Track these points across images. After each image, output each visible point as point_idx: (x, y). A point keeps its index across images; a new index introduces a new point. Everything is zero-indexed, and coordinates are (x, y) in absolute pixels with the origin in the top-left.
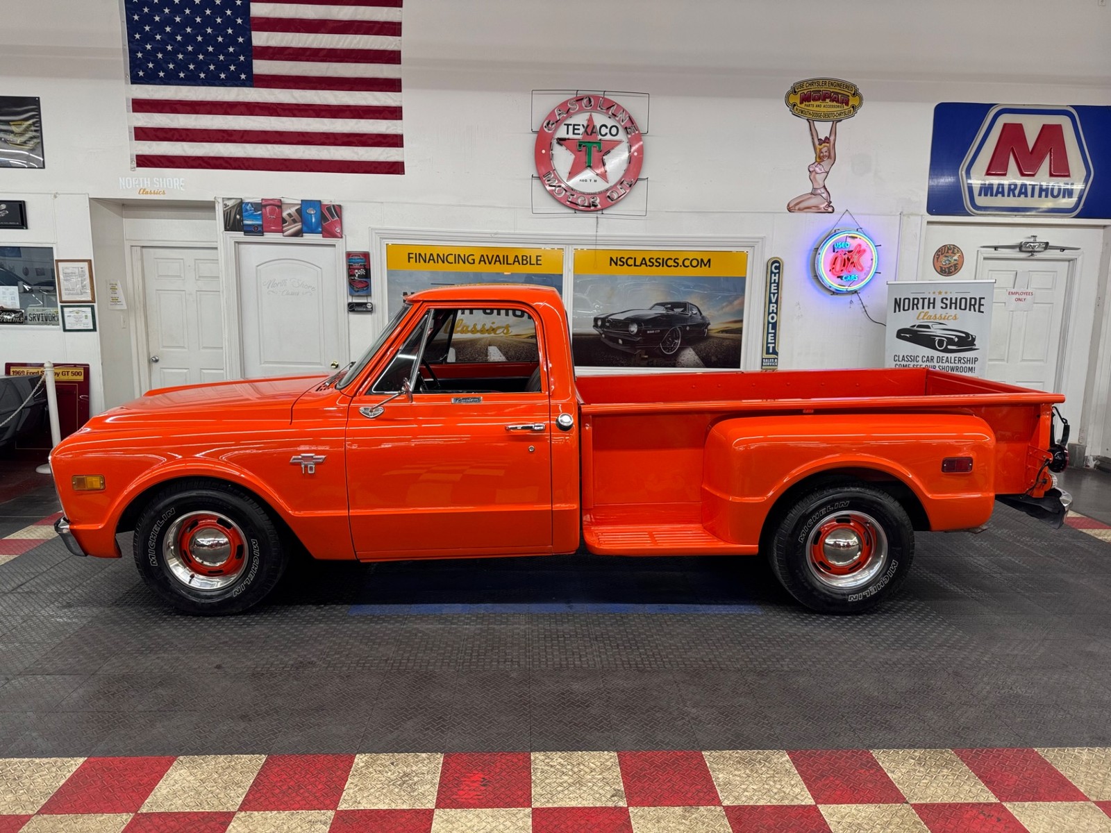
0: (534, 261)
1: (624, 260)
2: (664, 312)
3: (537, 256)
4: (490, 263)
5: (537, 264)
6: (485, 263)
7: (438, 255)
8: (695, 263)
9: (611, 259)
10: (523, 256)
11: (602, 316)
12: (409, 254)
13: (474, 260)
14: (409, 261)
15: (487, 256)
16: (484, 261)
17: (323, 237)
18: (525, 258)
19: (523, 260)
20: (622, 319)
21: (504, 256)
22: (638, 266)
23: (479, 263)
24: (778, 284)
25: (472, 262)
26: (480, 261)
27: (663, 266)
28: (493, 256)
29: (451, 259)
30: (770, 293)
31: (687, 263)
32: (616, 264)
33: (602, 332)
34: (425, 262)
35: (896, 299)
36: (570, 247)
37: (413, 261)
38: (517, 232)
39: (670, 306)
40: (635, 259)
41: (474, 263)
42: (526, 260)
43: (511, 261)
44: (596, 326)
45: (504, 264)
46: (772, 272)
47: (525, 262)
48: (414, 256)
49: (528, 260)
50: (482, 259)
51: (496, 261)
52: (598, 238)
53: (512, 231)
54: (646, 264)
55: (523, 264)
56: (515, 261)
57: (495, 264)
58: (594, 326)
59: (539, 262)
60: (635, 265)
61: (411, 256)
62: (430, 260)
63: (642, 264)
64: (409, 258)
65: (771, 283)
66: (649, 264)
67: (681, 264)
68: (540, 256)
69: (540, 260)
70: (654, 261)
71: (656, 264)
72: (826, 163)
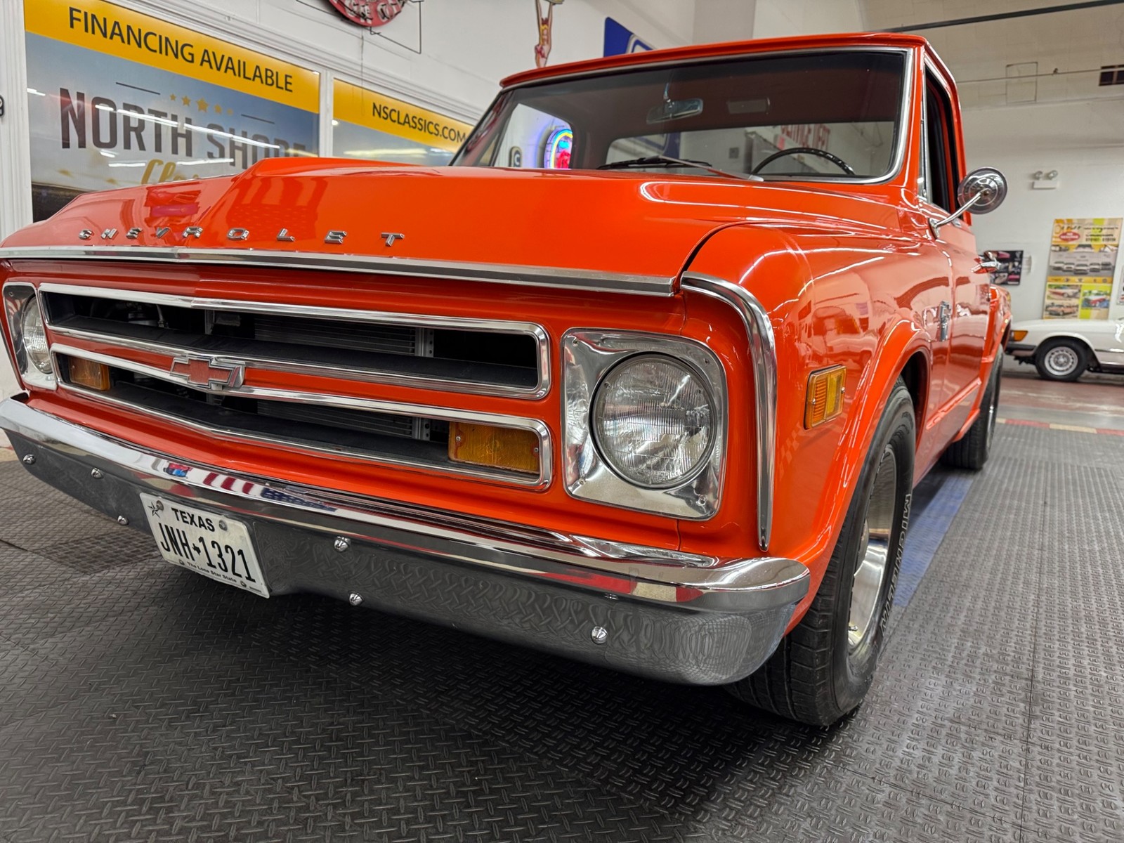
0: (282, 83)
1: (388, 111)
3: (286, 76)
4: (219, 69)
5: (286, 89)
6: (211, 67)
7: (129, 28)
8: (452, 135)
9: (375, 107)
10: (267, 70)
12: (72, 10)
13: (192, 55)
14: (72, 26)
15: (214, 53)
16: (209, 61)
18: (269, 73)
19: (267, 77)
21: (239, 61)
22: (401, 124)
23: (202, 64)
25: (189, 58)
26: (203, 60)
27: (425, 131)
28: (223, 56)
29: (153, 42)
31: (446, 132)
32: (379, 114)
34: (105, 35)
36: (329, 73)
37: (79, 26)
38: (262, 25)
40: (398, 112)
41: (192, 61)
42: (271, 77)
43: (250, 74)
45: (239, 75)
47: (270, 81)
48: (81, 16)
49: (274, 78)
50: (206, 58)
51: (227, 67)
52: (364, 70)
53: (255, 21)
54: (409, 123)
55: (266, 83)
56: (255, 76)
57: (226, 71)
59: (289, 87)
60: (399, 123)
61: (75, 14)
62: (113, 33)
63: (405, 122)
64: (72, 18)
66: (412, 124)
67: (441, 133)
68: (291, 77)
69: (290, 83)
70: (416, 121)
71: (419, 126)
72: (546, 48)
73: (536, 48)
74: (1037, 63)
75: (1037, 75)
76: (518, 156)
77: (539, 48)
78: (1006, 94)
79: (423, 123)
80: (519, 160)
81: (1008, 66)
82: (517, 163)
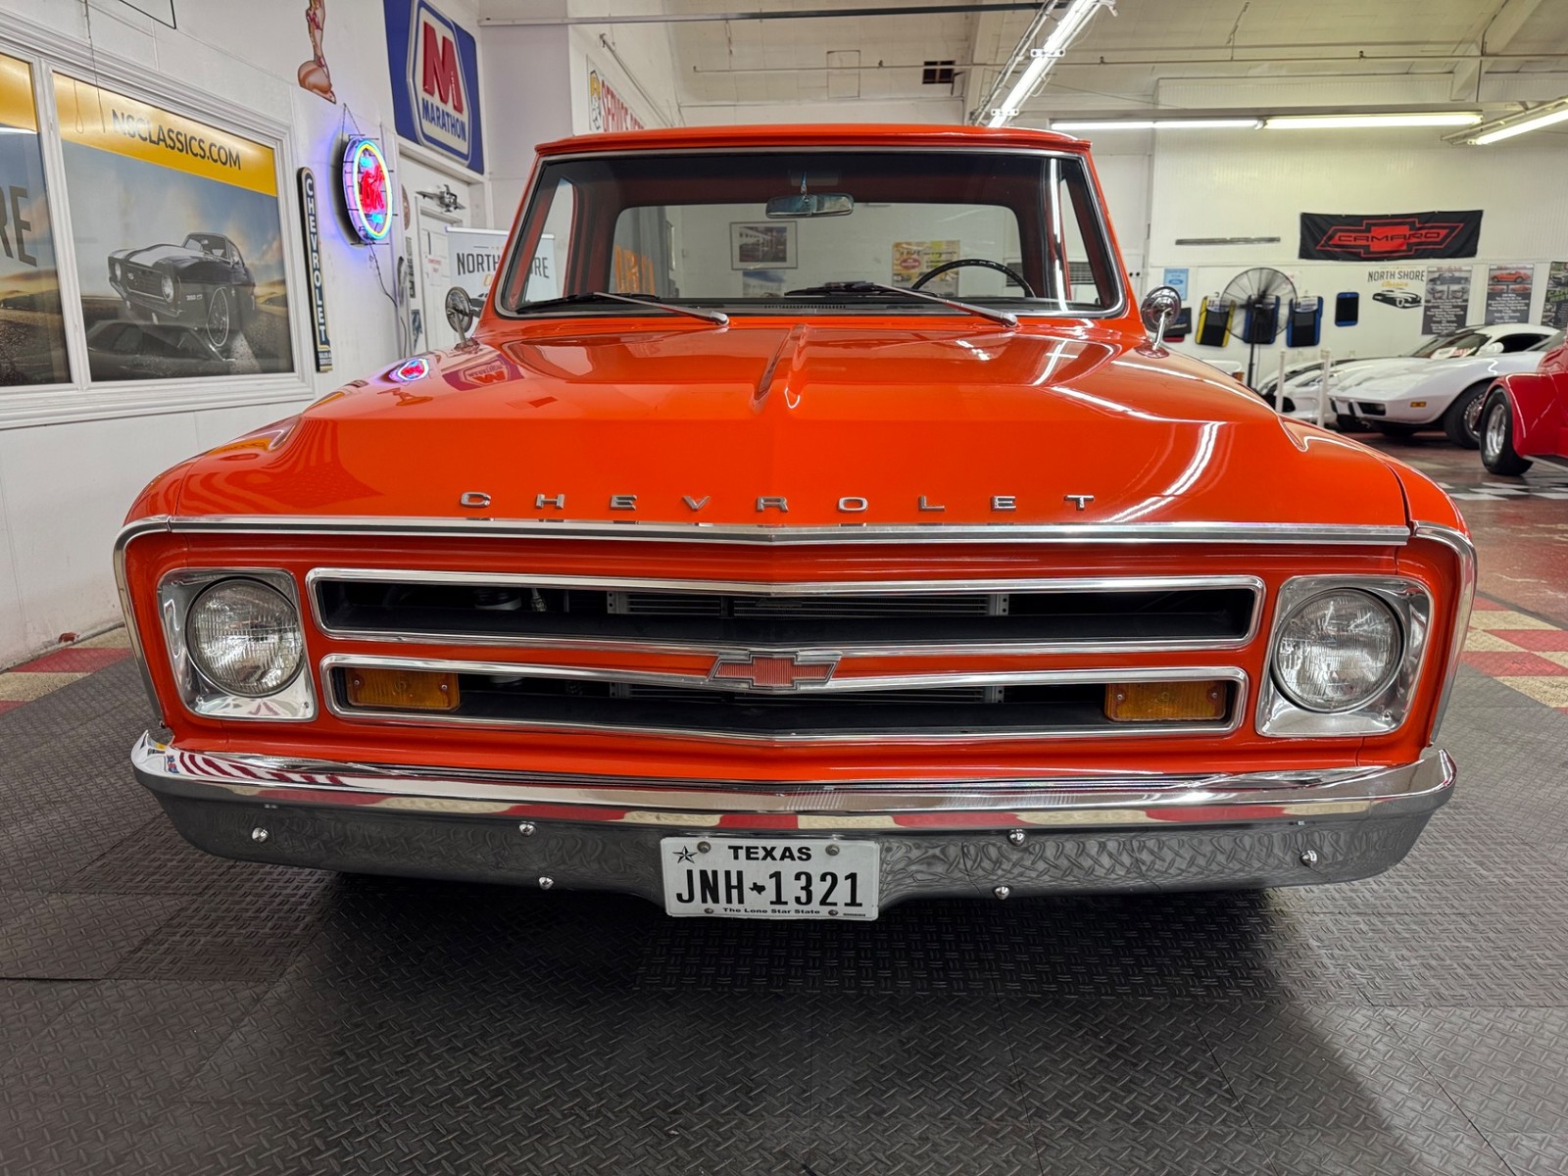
2: (201, 255)
8: (223, 156)
11: (120, 256)
20: (150, 264)
22: (153, 143)
24: (314, 216)
27: (187, 152)
30: (311, 233)
31: (215, 153)
33: (125, 295)
35: (458, 255)
36: (44, 61)
39: (206, 242)
44: (113, 279)
46: (308, 196)
54: (164, 140)
58: (111, 279)
63: (159, 139)
65: (309, 215)
66: (169, 142)
67: (208, 154)
70: (173, 136)
71: (178, 145)
72: (319, 13)
73: (308, 14)
74: (859, 51)
75: (859, 68)
76: (309, 181)
77: (311, 13)
78: (828, 87)
79: (182, 139)
80: (311, 187)
81: (829, 53)
82: (311, 193)
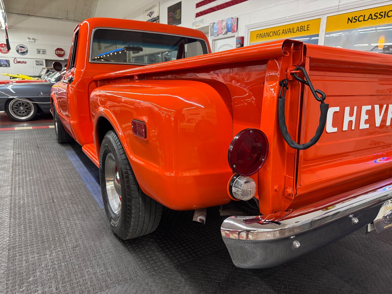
0: (306, 29)
1: (357, 18)
4: (286, 33)
5: (307, 30)
7: (267, 33)
9: (349, 19)
10: (301, 27)
13: (280, 33)
15: (285, 30)
17: (232, 33)
19: (301, 29)
21: (292, 28)
22: (366, 20)
26: (283, 33)
27: (384, 17)
28: (288, 29)
29: (271, 34)
32: (351, 22)
34: (262, 37)
36: (325, 16)
37: (258, 38)
38: (299, 13)
39: (386, 47)
40: (364, 16)
41: (280, 35)
42: (302, 29)
43: (295, 31)
48: (259, 35)
49: (303, 28)
51: (289, 32)
52: (340, 7)
53: (296, 13)
54: (372, 18)
55: (300, 31)
56: (297, 30)
57: (288, 33)
59: (308, 29)
60: (364, 20)
62: (264, 36)
63: (369, 18)
64: (257, 36)
68: (309, 25)
69: (309, 27)
